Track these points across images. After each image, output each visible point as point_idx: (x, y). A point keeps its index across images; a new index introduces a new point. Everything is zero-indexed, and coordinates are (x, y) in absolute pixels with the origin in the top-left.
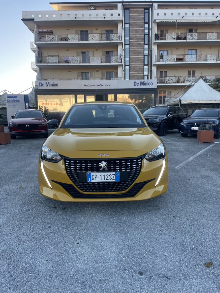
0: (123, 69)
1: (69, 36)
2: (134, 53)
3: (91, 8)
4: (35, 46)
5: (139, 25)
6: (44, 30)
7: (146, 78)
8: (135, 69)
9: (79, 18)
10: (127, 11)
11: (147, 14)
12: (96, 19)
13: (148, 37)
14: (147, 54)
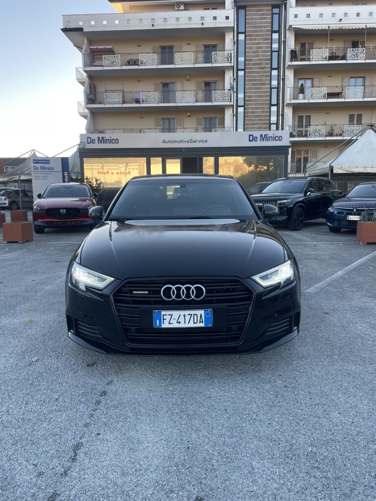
0: (233, 112)
1: (141, 57)
2: (253, 84)
3: (180, 7)
4: (85, 74)
5: (262, 35)
6: (99, 47)
7: (273, 127)
8: (254, 112)
9: (158, 25)
10: (242, 12)
11: (278, 15)
12: (187, 27)
13: (279, 55)
14: (277, 86)
